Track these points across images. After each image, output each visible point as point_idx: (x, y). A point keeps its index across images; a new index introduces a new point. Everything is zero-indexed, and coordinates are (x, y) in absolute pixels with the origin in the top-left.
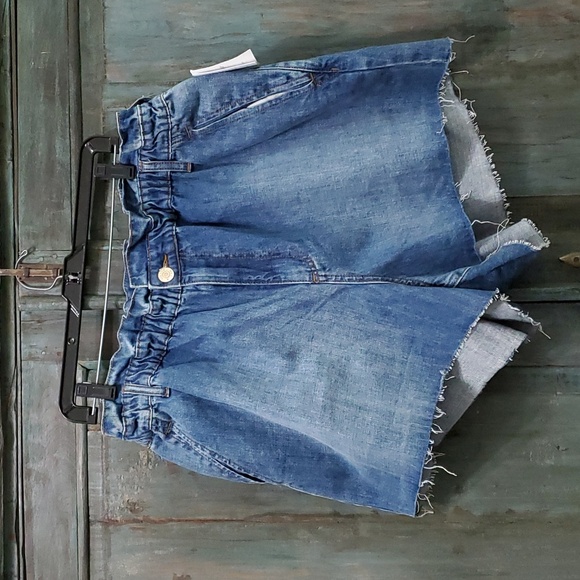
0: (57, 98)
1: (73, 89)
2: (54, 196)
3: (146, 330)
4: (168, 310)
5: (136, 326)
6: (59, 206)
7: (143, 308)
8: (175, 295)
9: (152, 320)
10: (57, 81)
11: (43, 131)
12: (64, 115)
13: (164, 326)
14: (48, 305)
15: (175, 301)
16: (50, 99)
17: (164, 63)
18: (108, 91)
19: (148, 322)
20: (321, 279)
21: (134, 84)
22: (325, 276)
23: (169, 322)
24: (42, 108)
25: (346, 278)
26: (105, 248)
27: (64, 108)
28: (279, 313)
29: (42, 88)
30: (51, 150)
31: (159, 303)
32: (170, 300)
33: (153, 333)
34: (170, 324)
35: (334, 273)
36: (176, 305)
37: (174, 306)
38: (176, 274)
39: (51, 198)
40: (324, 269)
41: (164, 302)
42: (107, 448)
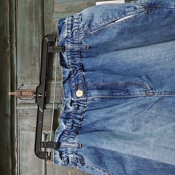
0: (34, 20)
1: (40, 15)
2: (32, 61)
3: (71, 118)
4: (81, 109)
5: (66, 116)
6: (34, 65)
7: (70, 109)
8: (84, 103)
9: (74, 114)
10: (34, 12)
11: (28, 33)
12: (37, 26)
13: (79, 116)
14: (29, 107)
15: (84, 105)
16: (31, 20)
17: (78, 3)
18: (55, 15)
19: (72, 114)
20: (151, 94)
21: (66, 12)
22: (153, 92)
23: (81, 114)
24: (28, 24)
25: (163, 93)
26: (53, 83)
27: (36, 24)
28: (131, 110)
29: (28, 16)
30: (31, 41)
31: (77, 106)
32: (81, 105)
33: (74, 120)
34: (81, 115)
35: (157, 91)
36: (84, 107)
37: (83, 107)
38: (84, 93)
39: (31, 62)
40: (152, 89)
41: (79, 106)
42: (54, 169)
